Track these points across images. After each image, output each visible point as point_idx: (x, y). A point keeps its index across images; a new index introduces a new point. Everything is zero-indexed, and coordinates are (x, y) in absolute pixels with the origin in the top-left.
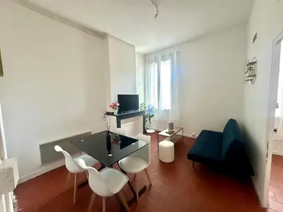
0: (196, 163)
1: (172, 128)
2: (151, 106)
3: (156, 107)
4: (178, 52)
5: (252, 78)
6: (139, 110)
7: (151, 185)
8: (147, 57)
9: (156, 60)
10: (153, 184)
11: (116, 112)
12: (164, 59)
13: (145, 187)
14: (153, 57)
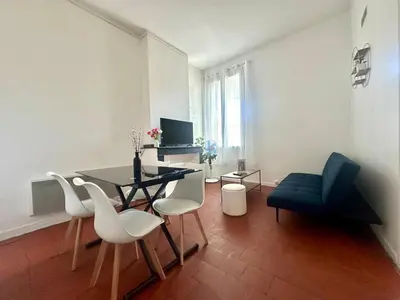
0: (281, 211)
1: (244, 169)
2: (212, 143)
3: (220, 145)
4: (250, 62)
5: (364, 77)
6: (194, 145)
7: (206, 244)
8: (206, 74)
9: (219, 77)
10: (209, 243)
11: (157, 143)
12: (229, 73)
13: (197, 246)
14: (213, 72)
